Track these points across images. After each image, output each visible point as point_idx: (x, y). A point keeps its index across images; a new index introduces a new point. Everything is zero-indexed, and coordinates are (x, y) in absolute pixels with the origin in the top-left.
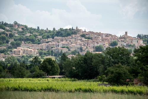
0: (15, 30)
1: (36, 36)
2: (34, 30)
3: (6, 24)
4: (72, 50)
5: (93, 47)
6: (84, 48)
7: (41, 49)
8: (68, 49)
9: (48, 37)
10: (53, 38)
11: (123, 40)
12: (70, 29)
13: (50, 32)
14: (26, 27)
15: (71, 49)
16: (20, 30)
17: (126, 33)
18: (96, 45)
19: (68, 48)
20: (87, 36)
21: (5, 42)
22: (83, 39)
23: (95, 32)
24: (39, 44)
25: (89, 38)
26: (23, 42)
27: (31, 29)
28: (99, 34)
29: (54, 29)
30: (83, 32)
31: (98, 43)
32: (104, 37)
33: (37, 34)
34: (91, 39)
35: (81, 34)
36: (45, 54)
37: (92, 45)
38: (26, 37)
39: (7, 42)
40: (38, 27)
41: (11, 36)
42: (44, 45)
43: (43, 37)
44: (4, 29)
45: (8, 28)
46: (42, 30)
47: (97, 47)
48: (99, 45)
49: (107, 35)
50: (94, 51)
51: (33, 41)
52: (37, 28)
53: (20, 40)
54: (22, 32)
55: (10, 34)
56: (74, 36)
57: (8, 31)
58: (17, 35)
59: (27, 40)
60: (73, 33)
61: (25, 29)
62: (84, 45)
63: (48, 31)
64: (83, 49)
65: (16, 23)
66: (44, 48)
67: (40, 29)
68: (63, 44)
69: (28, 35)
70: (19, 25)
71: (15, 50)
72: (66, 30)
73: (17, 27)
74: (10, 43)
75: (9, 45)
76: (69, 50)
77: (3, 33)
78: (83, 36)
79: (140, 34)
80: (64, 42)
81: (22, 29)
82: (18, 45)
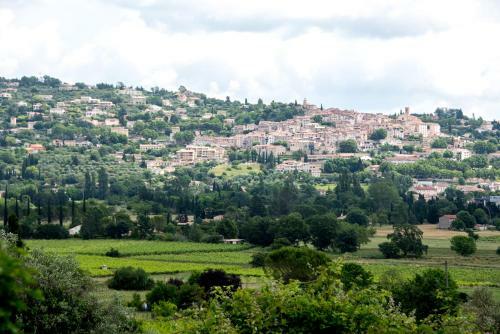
0: (182, 106)
1: (222, 118)
2: (220, 103)
3: (163, 93)
4: (294, 149)
5: (337, 143)
6: (318, 145)
7: (233, 149)
8: (284, 148)
9: (247, 121)
10: (257, 123)
12: (291, 105)
13: (252, 107)
14: (203, 97)
15: (292, 148)
16: (192, 105)
17: (407, 109)
18: (342, 138)
19: (285, 145)
20: (325, 119)
21: (163, 132)
22: (317, 126)
23: (342, 109)
24: (228, 136)
25: (329, 124)
26: (197, 133)
27: (214, 101)
28: (349, 115)
29: (260, 101)
30: (317, 110)
31: (345, 134)
32: (359, 119)
33: (224, 113)
34: (334, 124)
35: (314, 114)
36: (240, 158)
37: (333, 140)
38: (205, 120)
39: (168, 133)
40: (228, 98)
41: (175, 120)
42: (238, 140)
43: (236, 120)
44: (160, 104)
45: (167, 103)
47: (344, 142)
48: (347, 138)
49: (366, 117)
50: (337, 152)
51: (217, 130)
52: (225, 100)
53: (192, 127)
54: (196, 110)
55: (173, 117)
56: (298, 118)
57: (167, 108)
58: (185, 118)
60: (296, 113)
61: (204, 102)
62: (318, 140)
63: (247, 107)
64: (316, 147)
65: (183, 90)
66: (239, 144)
69: (207, 116)
70: (189, 95)
71: (183, 150)
73: (185, 99)
74: (172, 135)
75: (171, 138)
76: (289, 149)
77: (160, 114)
78: (317, 119)
79: (440, 107)
80: (278, 133)
81: (196, 102)
82: (188, 140)
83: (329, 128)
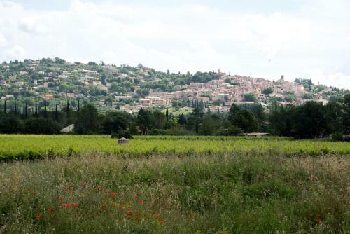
0: (141, 75)
1: (166, 82)
2: (164, 74)
3: (128, 68)
4: (215, 99)
5: (242, 96)
6: (230, 96)
7: (174, 99)
8: (208, 98)
9: (182, 83)
10: (189, 84)
11: (279, 86)
12: (210, 73)
13: (184, 76)
14: (153, 71)
15: (213, 98)
16: (146, 74)
17: (282, 77)
18: (245, 93)
19: (208, 96)
20: (232, 82)
21: (130, 89)
22: (228, 85)
23: (243, 76)
24: (171, 92)
25: (235, 84)
26: (151, 90)
27: (160, 73)
28: (248, 79)
29: (188, 73)
30: (227, 76)
31: (247, 90)
32: (254, 82)
33: (168, 79)
34: (239, 84)
35: (225, 78)
36: (180, 104)
37: (240, 93)
38: (155, 83)
40: (168, 71)
41: (137, 82)
42: (178, 94)
43: (175, 83)
44: (127, 74)
45: (131, 73)
46: (174, 75)
47: (247, 95)
48: (248, 93)
49: (258, 80)
50: (243, 101)
51: (163, 89)
52: (166, 72)
53: (148, 87)
54: (148, 77)
55: (135, 80)
56: (215, 81)
57: (131, 76)
58: (143, 81)
59: (156, 87)
60: (214, 78)
61: (152, 73)
62: (230, 93)
63: (181, 75)
64: (229, 98)
65: (141, 66)
66: (178, 97)
67: (171, 73)
68: (203, 92)
69: (157, 80)
70: (144, 69)
71: (143, 99)
72: (205, 73)
73: (142, 71)
74: (135, 91)
75: (135, 93)
76: (211, 100)
77: (127, 79)
78: (227, 81)
79: (298, 78)
80: (203, 90)
81: (149, 73)
82: (146, 94)
83: (237, 86)
